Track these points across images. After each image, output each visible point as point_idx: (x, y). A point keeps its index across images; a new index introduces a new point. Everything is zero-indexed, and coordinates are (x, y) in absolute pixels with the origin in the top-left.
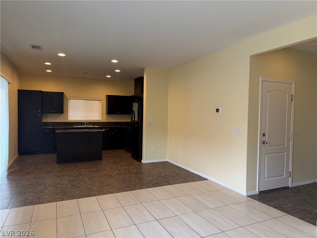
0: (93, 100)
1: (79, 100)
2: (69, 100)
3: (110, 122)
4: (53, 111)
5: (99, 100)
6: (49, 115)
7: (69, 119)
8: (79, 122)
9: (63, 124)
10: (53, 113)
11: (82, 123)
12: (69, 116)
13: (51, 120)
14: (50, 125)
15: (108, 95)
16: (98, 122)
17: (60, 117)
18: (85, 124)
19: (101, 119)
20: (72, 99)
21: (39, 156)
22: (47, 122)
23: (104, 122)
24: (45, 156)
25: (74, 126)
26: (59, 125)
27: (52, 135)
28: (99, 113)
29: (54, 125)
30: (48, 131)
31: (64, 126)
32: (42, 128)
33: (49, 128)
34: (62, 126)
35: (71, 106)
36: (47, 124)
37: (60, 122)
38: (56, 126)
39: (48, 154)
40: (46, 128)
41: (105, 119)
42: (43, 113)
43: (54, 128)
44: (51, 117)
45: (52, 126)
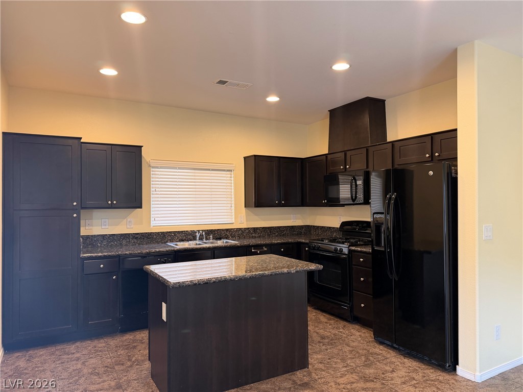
0: (213, 170)
1: (180, 168)
2: (154, 171)
3: (254, 229)
4: (112, 203)
5: (228, 171)
6: (97, 213)
7: (153, 223)
8: (179, 232)
9: (136, 238)
10: (112, 207)
11: (188, 235)
12: (152, 216)
13: (103, 227)
14: (99, 245)
15: (255, 156)
16: (227, 230)
17: (129, 220)
18: (198, 235)
19: (233, 219)
20: (161, 168)
21: (78, 355)
22: (92, 236)
23: (240, 229)
24: (97, 351)
25: (167, 242)
26: (127, 242)
27: (115, 277)
28: (229, 205)
29: (110, 242)
30: (102, 266)
31: (139, 244)
32: (81, 255)
33: (105, 257)
34: (133, 245)
35: (158, 188)
36: (92, 241)
37: (129, 234)
38: (118, 246)
39: (102, 341)
40: (96, 256)
41: (244, 219)
42: (83, 208)
43: (119, 256)
44: (103, 220)
45: (104, 245)
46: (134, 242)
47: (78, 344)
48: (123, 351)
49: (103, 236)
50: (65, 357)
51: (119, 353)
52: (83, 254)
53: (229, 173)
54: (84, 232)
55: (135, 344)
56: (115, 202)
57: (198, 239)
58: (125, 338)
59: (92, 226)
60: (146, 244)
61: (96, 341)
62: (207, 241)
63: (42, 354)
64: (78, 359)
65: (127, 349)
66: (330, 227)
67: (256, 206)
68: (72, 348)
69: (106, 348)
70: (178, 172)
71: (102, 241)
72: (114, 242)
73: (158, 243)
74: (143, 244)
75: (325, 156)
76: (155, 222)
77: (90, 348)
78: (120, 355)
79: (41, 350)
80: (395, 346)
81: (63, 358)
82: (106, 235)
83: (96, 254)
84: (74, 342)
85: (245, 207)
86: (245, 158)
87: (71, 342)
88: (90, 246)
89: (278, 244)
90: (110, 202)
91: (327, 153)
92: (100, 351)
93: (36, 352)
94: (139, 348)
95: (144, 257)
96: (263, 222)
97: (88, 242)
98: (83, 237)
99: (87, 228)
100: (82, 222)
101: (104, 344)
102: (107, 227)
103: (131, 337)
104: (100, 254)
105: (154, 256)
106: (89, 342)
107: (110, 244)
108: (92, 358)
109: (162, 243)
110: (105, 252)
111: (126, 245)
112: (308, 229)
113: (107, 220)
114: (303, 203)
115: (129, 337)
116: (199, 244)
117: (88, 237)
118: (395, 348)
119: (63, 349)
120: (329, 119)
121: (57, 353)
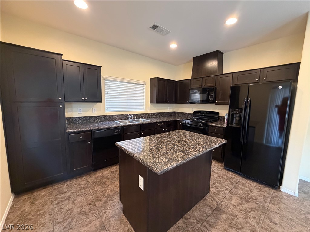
1: (119, 82)
2: (106, 82)
3: (154, 113)
4: (85, 99)
5: (143, 85)
6: (75, 105)
8: (120, 115)
9: (98, 118)
10: (84, 101)
12: (106, 107)
13: (79, 113)
14: (77, 122)
15: (157, 78)
16: (142, 114)
17: (94, 109)
18: (130, 117)
19: (145, 109)
20: (110, 81)
21: (68, 194)
22: (73, 118)
23: (148, 113)
24: (81, 188)
25: (114, 120)
26: (93, 121)
27: (89, 142)
28: (143, 102)
29: (83, 121)
30: (81, 137)
31: (100, 122)
32: (67, 131)
33: (83, 132)
34: (96, 122)
35: (109, 92)
36: (73, 121)
37: (94, 116)
38: (88, 123)
39: (83, 179)
40: (77, 131)
41: (149, 109)
42: (66, 102)
43: (91, 130)
44: (79, 109)
45: (80, 122)
46: (97, 121)
47: (68, 183)
48: (98, 187)
49: (79, 118)
50: (60, 196)
51: (96, 189)
52: (68, 130)
53: (143, 86)
54: (67, 115)
55: (104, 180)
56: (86, 99)
57: (129, 119)
58: (97, 175)
59: (72, 112)
60: (104, 122)
61: (79, 179)
62: (134, 120)
63: (43, 195)
64: (69, 198)
65: (100, 185)
66: (187, 113)
67: (157, 103)
68: (64, 187)
69: (86, 185)
70: (119, 84)
71: (79, 120)
72: (86, 121)
73: (110, 121)
74: (102, 122)
75: (190, 80)
76: (107, 110)
77: (76, 186)
78: (97, 190)
79: (43, 190)
80: (236, 172)
81: (59, 198)
82: (81, 117)
83: (77, 130)
84: (65, 181)
85: (150, 103)
86: (150, 79)
87: (63, 182)
88: (72, 123)
89: (168, 121)
90: (83, 99)
91: (191, 78)
92: (84, 189)
93: (39, 193)
94: (107, 183)
95: (106, 130)
96: (157, 110)
97: (70, 121)
98: (67, 119)
99: (69, 113)
100: (66, 110)
101: (85, 182)
102: (81, 112)
103: (100, 174)
104: (79, 130)
105: (111, 129)
106: (75, 180)
107: (83, 122)
108: (78, 196)
109: (112, 121)
110: (83, 128)
111: (93, 122)
112: (175, 114)
113: (81, 108)
114: (176, 102)
115: (99, 174)
116: (131, 122)
117: (70, 118)
118: (236, 173)
119: (58, 188)
120: (193, 62)
121: (54, 193)
